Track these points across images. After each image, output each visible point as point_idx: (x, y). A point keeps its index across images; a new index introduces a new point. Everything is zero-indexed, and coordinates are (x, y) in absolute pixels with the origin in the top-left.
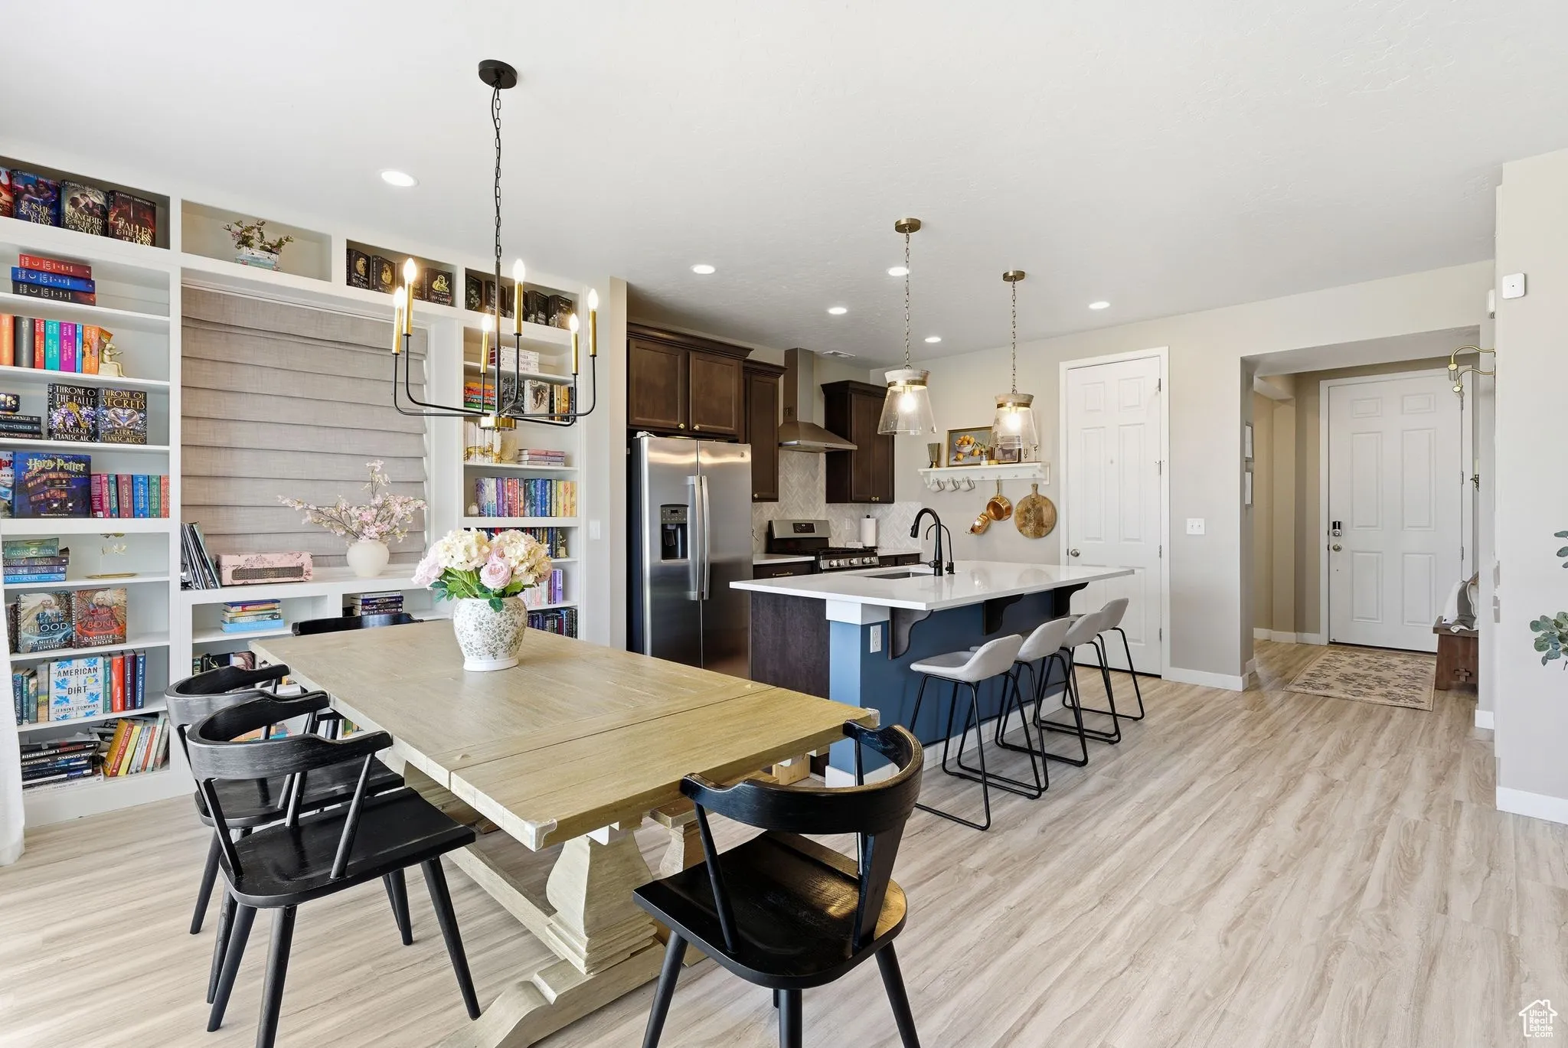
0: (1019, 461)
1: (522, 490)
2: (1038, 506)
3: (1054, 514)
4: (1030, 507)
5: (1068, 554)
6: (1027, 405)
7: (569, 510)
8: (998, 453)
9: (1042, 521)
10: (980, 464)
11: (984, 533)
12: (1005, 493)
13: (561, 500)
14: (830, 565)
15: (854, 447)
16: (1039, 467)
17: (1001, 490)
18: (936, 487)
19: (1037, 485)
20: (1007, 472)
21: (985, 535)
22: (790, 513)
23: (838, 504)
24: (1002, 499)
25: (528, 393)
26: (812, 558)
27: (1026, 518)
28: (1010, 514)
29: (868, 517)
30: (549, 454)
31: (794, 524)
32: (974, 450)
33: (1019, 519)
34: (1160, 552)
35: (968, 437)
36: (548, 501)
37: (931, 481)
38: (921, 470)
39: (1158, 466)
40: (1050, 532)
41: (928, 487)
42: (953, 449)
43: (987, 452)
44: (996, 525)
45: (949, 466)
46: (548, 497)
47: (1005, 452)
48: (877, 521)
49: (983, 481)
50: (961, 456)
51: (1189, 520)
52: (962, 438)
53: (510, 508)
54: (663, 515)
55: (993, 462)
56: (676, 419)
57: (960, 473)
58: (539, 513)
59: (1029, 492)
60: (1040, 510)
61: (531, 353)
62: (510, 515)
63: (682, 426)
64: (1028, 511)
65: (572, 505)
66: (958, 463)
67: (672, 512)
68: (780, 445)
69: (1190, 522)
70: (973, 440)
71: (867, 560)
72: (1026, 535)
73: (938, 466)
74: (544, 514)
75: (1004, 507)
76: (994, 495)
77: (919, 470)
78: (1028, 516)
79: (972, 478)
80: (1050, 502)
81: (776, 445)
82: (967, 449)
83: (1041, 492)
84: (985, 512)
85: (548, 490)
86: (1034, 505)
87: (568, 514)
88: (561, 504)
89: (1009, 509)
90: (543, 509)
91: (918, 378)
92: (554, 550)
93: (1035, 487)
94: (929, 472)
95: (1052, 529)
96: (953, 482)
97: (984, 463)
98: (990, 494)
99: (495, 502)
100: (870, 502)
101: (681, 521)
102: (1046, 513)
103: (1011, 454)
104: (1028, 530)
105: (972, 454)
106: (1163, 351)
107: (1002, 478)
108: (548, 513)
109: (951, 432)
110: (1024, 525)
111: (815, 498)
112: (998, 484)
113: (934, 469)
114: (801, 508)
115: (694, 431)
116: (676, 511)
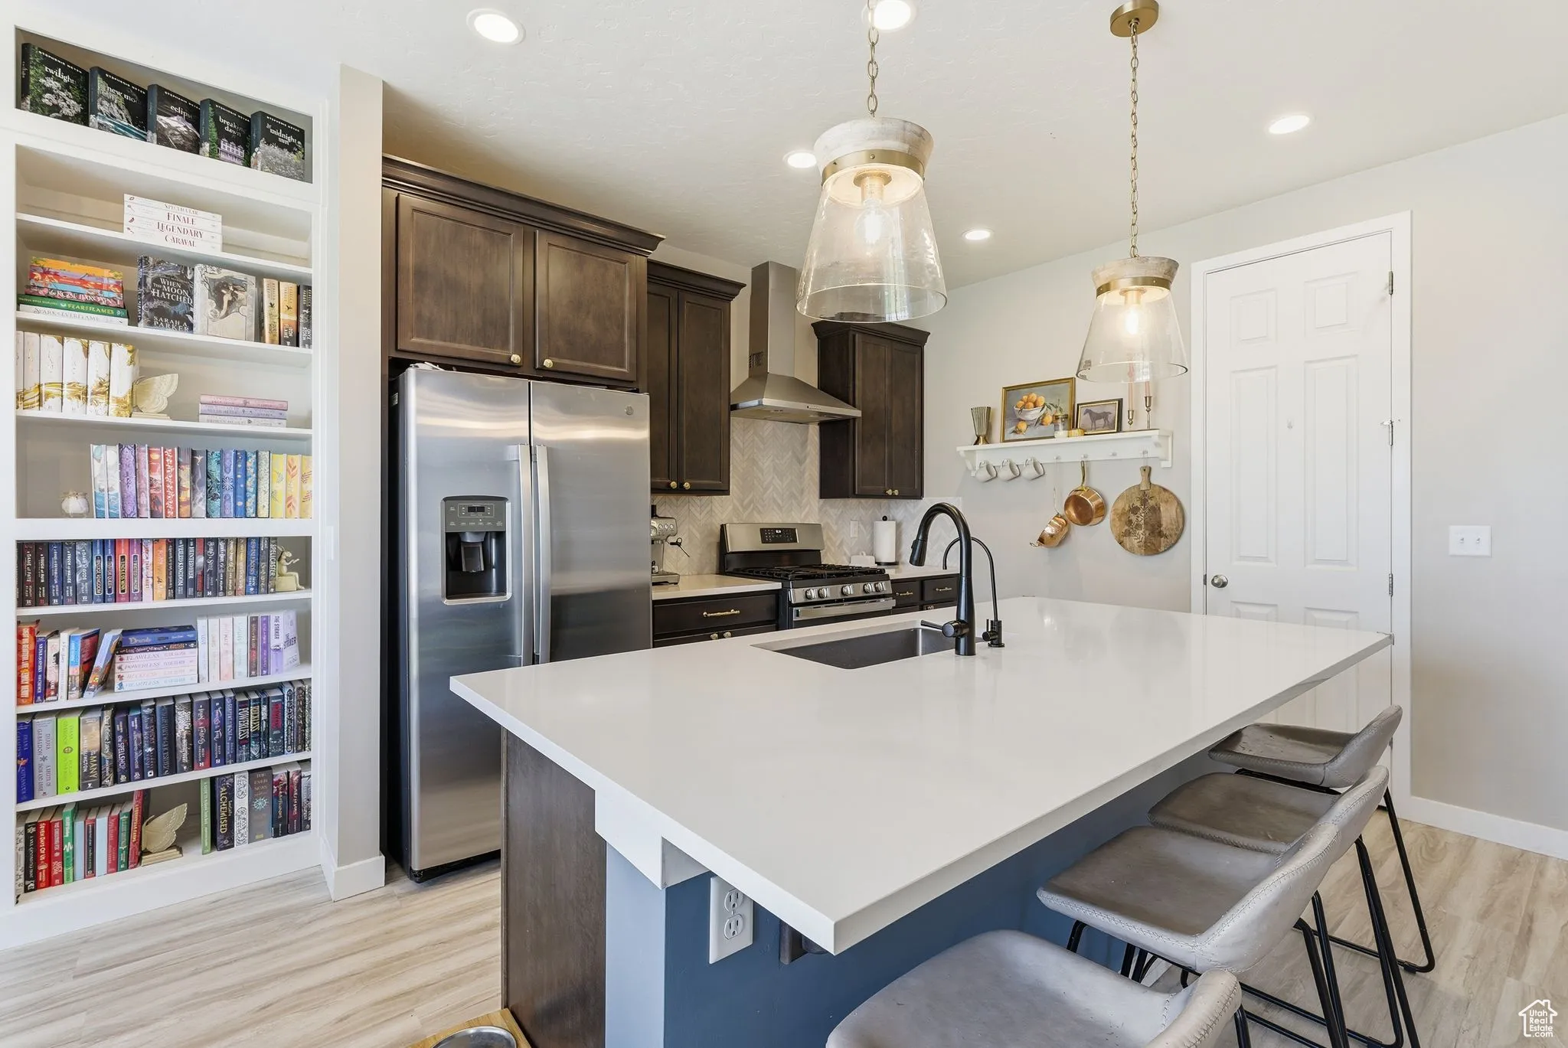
0: (1119, 430)
1: (187, 469)
2: (1151, 503)
3: (1180, 515)
4: (1138, 504)
5: (1205, 583)
6: (1164, 283)
7: (297, 503)
8: (1083, 419)
9: (1160, 525)
10: (1053, 437)
11: (1061, 543)
12: (1096, 482)
13: (279, 487)
14: (806, 597)
15: (856, 413)
16: (1156, 439)
17: (1088, 478)
18: (984, 475)
19: (1150, 468)
20: (1099, 447)
21: (1064, 547)
22: (759, 512)
23: (839, 499)
24: (1090, 491)
25: (200, 291)
26: (778, 586)
27: (1130, 522)
28: (1104, 516)
29: (885, 519)
30: (252, 403)
31: (762, 530)
32: (1044, 415)
33: (1118, 524)
34: (1391, 586)
35: (1034, 396)
36: (251, 489)
37: (977, 465)
38: (961, 449)
39: (1387, 432)
40: (1174, 544)
41: (973, 474)
42: (1012, 416)
43: (1066, 417)
44: (1079, 532)
45: (1004, 441)
46: (250, 482)
47: (1095, 417)
48: (898, 526)
49: (1058, 464)
50: (1023, 426)
51: (1453, 528)
52: (1025, 397)
53: (154, 500)
54: (448, 516)
55: (1076, 432)
56: (505, 345)
57: (1020, 453)
58: (230, 510)
59: (1137, 479)
60: (1156, 510)
61: (201, 213)
62: (154, 515)
63: (516, 358)
64: (1134, 510)
65: (306, 498)
66: (1017, 437)
67: (471, 509)
68: (734, 407)
69: (1455, 531)
70: (1042, 400)
71: (870, 587)
72: (1131, 550)
73: (987, 441)
74: (241, 513)
75: (1093, 505)
76: (1077, 484)
77: (958, 449)
78: (1133, 518)
79: (1040, 460)
80: (1175, 498)
81: (726, 408)
82: (1034, 414)
83: (1155, 480)
84: (1062, 512)
85: (251, 471)
86: (1144, 502)
87: (296, 512)
88: (281, 498)
89: (1102, 508)
90: (240, 504)
91: (893, 144)
92: (263, 578)
93: (1147, 471)
94: (973, 451)
95: (1176, 542)
96: (1011, 466)
97: (1061, 434)
98: (1072, 483)
99: (117, 489)
100: (886, 496)
101: (490, 527)
102: (1167, 514)
103: (1106, 419)
104: (1134, 541)
105: (1040, 422)
106: (1400, 221)
107: (1089, 459)
108: (251, 511)
109: (1007, 390)
110: (1128, 534)
111: (802, 492)
112: (1083, 468)
113: (981, 446)
114: (779, 505)
115: (543, 369)
116: (481, 509)
